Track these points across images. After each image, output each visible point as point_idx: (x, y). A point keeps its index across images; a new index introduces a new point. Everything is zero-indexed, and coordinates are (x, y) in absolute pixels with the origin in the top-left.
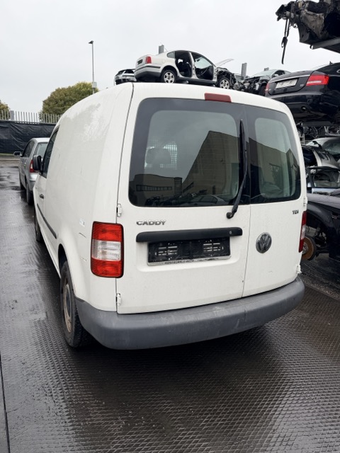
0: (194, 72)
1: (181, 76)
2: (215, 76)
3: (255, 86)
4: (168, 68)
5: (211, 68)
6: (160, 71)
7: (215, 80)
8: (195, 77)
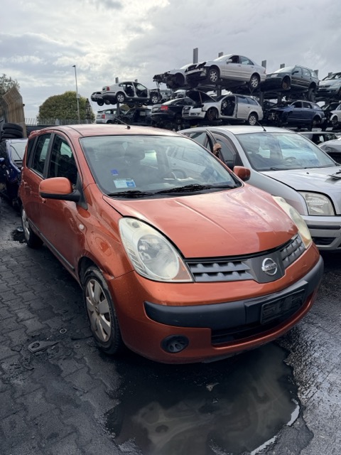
0: (135, 94)
1: (127, 96)
2: (148, 95)
4: (120, 93)
5: (146, 90)
6: (115, 94)
7: (149, 97)
8: (136, 96)
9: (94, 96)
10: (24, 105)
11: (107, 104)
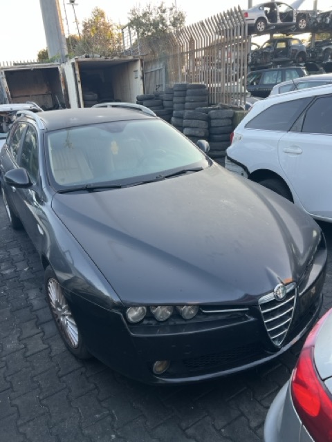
0: (279, 18)
1: (269, 23)
2: (295, 18)
3: (326, 20)
4: (261, 19)
5: (292, 12)
6: (254, 22)
7: (295, 21)
8: (279, 22)
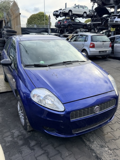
9: (54, 13)
10: (20, 14)
11: (60, 17)
